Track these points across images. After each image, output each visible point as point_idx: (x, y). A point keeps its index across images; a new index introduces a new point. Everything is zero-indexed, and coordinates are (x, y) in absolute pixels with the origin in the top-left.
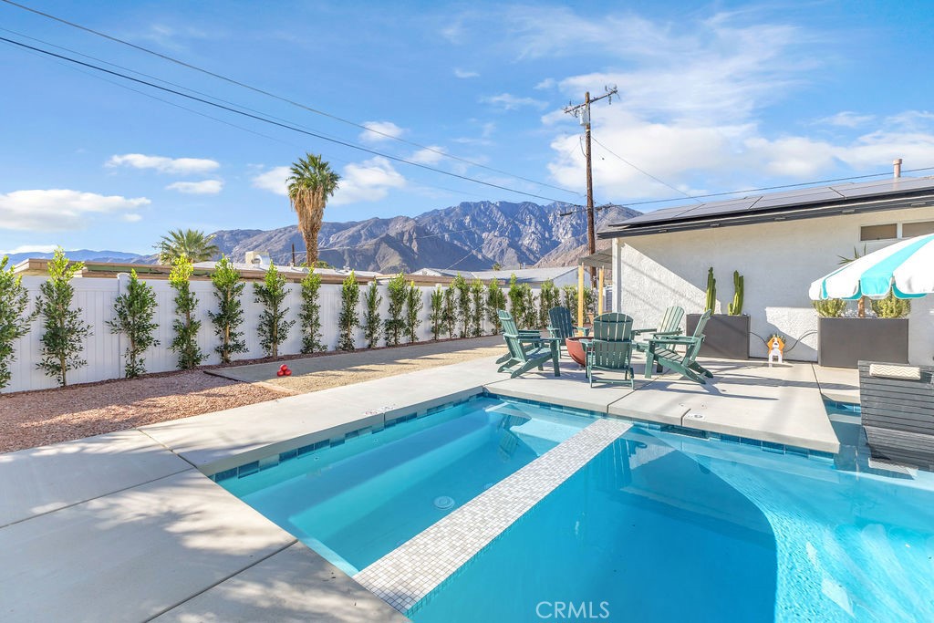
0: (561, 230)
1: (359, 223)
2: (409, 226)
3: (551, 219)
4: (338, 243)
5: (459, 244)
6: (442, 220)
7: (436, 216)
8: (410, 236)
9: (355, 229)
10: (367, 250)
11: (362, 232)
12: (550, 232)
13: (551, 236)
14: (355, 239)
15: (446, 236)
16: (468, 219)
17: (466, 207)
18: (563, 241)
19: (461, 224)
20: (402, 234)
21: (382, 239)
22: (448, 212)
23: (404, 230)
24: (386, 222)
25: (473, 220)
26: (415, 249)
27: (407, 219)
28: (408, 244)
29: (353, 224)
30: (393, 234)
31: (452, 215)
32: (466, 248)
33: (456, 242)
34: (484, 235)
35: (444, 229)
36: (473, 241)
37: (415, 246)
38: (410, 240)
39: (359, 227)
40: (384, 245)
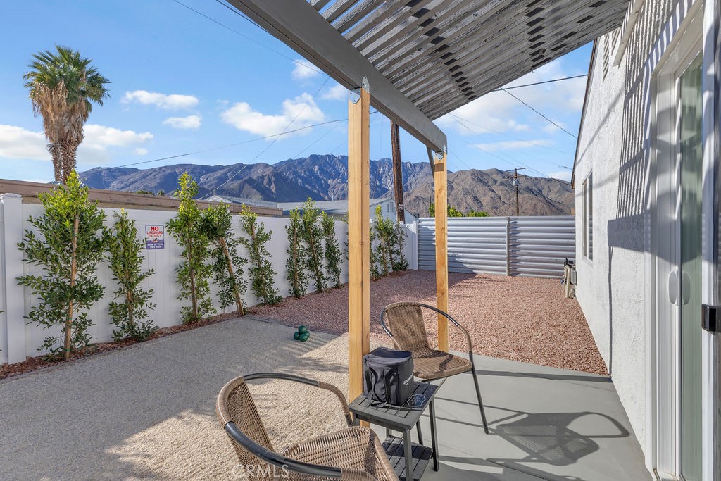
0: (388, 180)
1: (226, 167)
2: (268, 172)
3: (381, 170)
4: (208, 182)
5: (309, 188)
6: (295, 167)
7: (290, 164)
8: (270, 180)
9: (222, 172)
10: (233, 189)
11: (228, 174)
12: (380, 181)
13: (381, 184)
14: (222, 180)
15: (299, 181)
16: (316, 169)
17: (314, 158)
18: (390, 188)
19: (311, 171)
20: (263, 177)
21: (246, 181)
22: (301, 161)
23: (264, 174)
24: (250, 167)
25: (321, 169)
26: (274, 190)
27: (267, 166)
28: (267, 186)
29: (220, 168)
30: (254, 177)
31: (304, 164)
32: (316, 191)
33: (307, 186)
34: (329, 181)
35: (298, 175)
36: (320, 185)
37: (273, 188)
38: (269, 182)
39: (226, 170)
40: (247, 186)
